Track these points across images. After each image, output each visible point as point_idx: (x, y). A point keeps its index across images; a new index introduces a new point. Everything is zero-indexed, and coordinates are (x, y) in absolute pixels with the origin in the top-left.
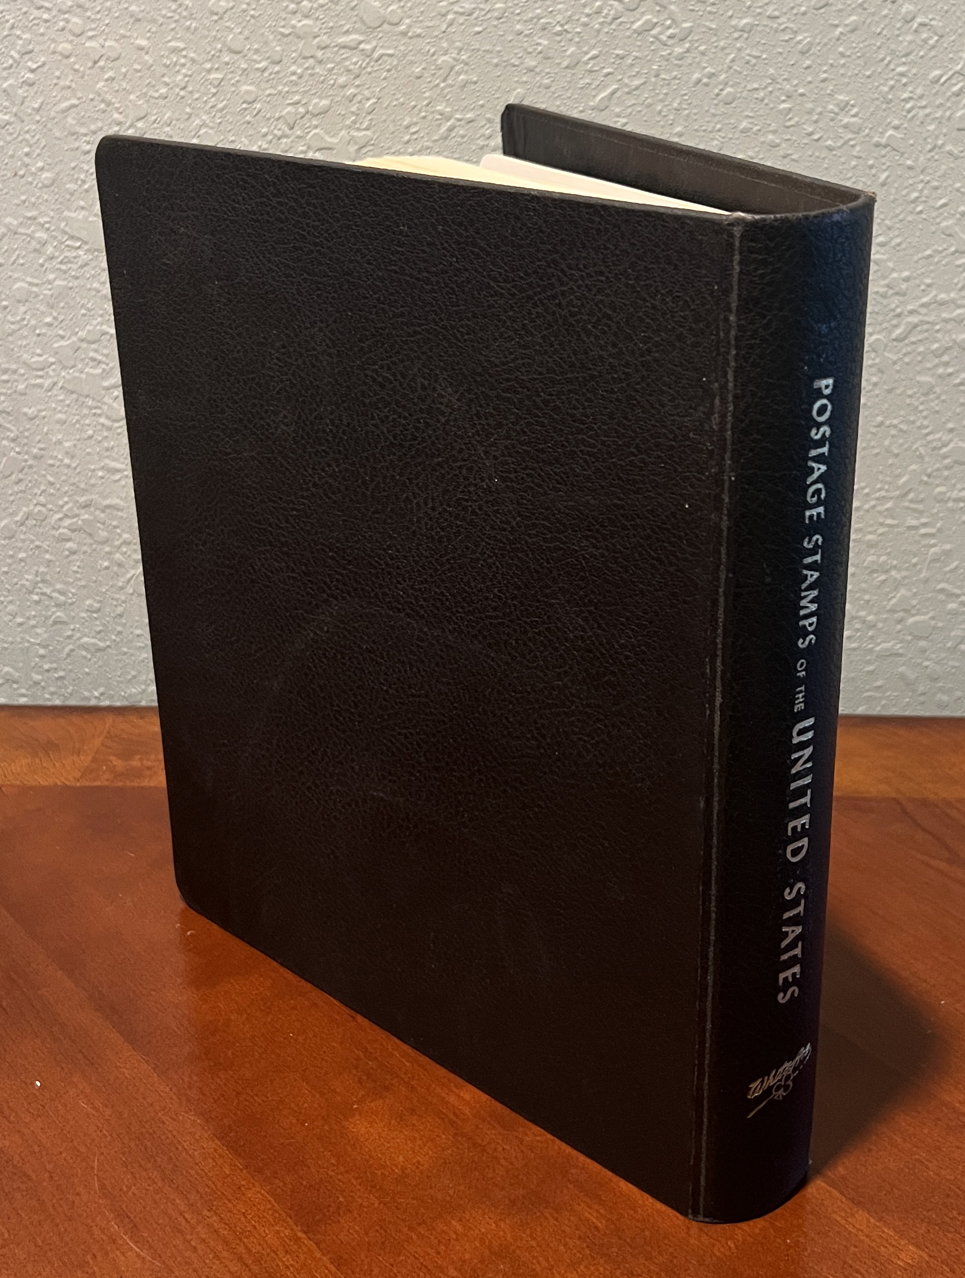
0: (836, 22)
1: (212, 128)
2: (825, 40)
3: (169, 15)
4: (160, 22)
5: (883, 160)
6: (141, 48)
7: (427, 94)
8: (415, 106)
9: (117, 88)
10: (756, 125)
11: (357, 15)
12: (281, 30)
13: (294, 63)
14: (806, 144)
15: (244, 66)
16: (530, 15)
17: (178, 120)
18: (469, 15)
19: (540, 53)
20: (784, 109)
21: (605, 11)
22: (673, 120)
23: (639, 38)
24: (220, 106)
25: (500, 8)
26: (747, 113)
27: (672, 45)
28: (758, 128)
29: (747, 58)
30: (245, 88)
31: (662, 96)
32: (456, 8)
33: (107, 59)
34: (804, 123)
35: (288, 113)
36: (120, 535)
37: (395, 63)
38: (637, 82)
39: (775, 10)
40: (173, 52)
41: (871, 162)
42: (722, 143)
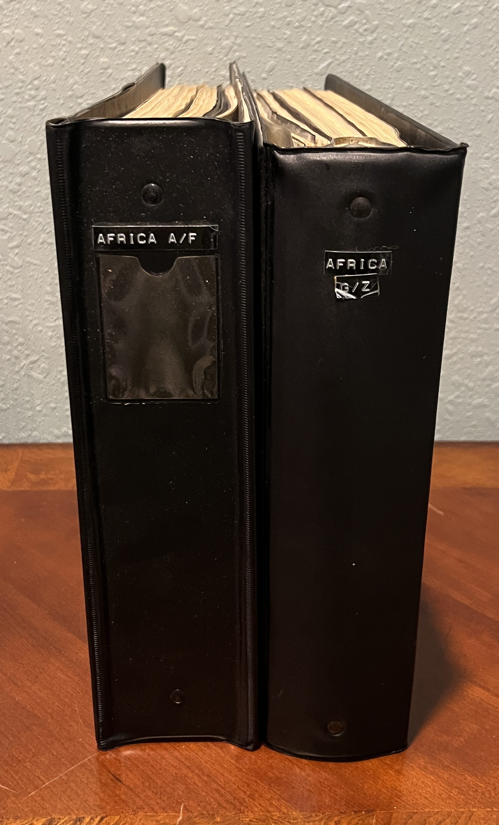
0: (465, 22)
1: (81, 85)
2: (458, 33)
3: (56, 13)
4: (51, 17)
5: (490, 107)
6: (37, 34)
7: (216, 64)
8: (207, 72)
9: (21, 60)
10: (415, 84)
11: (174, 15)
12: (126, 24)
13: (134, 43)
14: (444, 97)
15: (102, 46)
16: (281, 16)
17: (59, 80)
18: (243, 15)
19: (286, 39)
20: (432, 75)
21: (327, 14)
22: (365, 81)
23: (347, 30)
24: (86, 71)
25: (261, 12)
26: (410, 77)
27: (366, 36)
28: (417, 86)
29: (411, 43)
30: (102, 60)
31: (359, 67)
32: (235, 11)
33: (16, 41)
34: (443, 84)
35: (129, 76)
36: (17, 339)
37: (196, 44)
38: (344, 58)
39: (428, 15)
40: (58, 37)
41: (482, 108)
42: (394, 96)
